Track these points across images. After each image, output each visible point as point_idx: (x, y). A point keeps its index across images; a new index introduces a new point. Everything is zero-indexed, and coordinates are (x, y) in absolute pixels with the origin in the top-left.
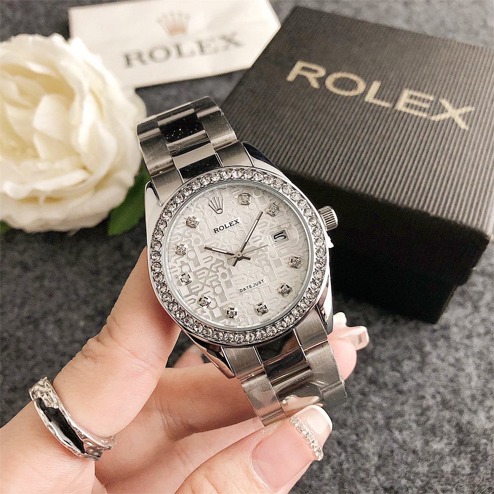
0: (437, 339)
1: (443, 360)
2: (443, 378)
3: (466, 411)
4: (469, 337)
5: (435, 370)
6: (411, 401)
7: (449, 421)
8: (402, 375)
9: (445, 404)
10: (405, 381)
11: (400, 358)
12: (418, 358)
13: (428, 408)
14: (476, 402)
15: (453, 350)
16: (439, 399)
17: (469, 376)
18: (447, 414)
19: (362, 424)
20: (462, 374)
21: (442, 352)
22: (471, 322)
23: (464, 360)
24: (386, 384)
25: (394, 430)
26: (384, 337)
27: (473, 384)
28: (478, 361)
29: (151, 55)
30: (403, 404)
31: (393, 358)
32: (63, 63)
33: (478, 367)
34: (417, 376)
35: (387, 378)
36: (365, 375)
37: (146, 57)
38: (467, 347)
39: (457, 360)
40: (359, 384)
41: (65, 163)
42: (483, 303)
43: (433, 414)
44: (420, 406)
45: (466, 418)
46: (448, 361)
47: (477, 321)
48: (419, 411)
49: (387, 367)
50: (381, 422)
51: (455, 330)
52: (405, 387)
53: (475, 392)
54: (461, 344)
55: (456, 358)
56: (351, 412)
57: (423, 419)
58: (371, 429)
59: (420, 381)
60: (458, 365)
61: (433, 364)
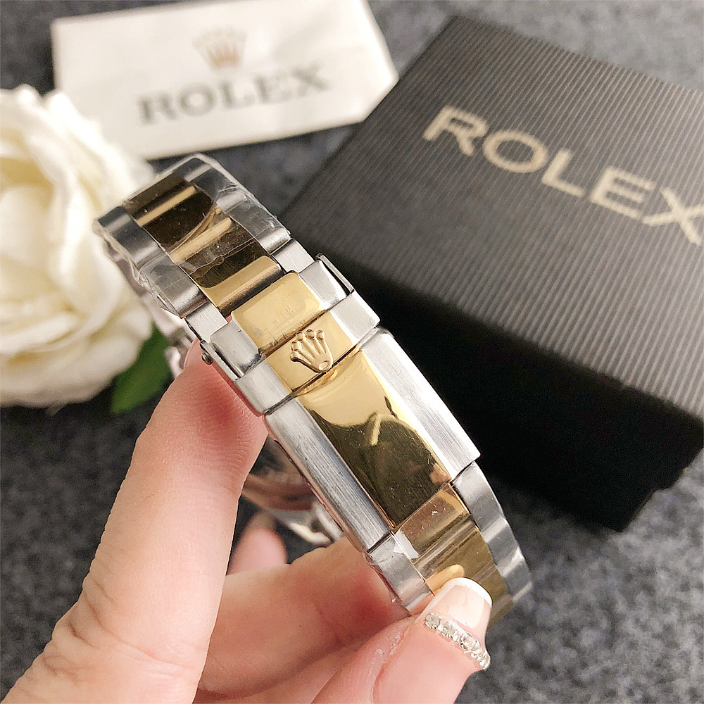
1: (644, 628)
2: (644, 661)
4: (685, 587)
5: (631, 646)
6: (594, 699)
8: (580, 653)
10: (584, 665)
11: (576, 624)
12: (604, 624)
16: (638, 695)
17: (685, 656)
20: (675, 652)
22: (688, 563)
23: (678, 628)
24: (554, 670)
26: (552, 588)
28: (699, 630)
29: (184, 102)
31: (565, 625)
33: (699, 639)
34: (604, 655)
35: (556, 660)
37: (175, 105)
38: (682, 605)
39: (668, 629)
40: (512, 668)
46: (652, 631)
47: (698, 560)
49: (556, 641)
52: (585, 676)
53: (695, 684)
54: (674, 600)
55: (664, 626)
59: (608, 664)
60: (668, 636)
61: (628, 635)
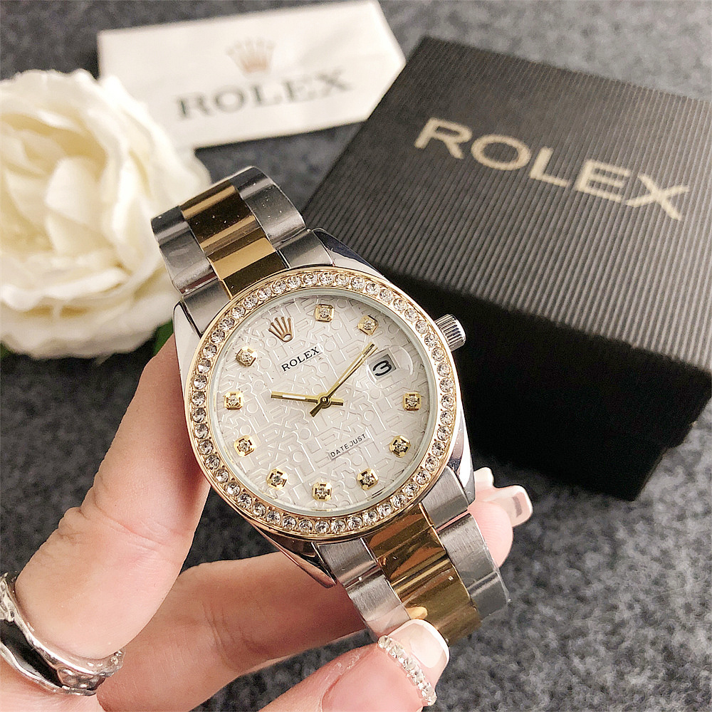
0: (635, 522)
1: (643, 552)
2: (643, 579)
3: (678, 627)
4: (681, 518)
5: (631, 568)
6: (597, 612)
7: (653, 643)
8: (584, 573)
9: (647, 618)
10: (588, 583)
11: (580, 548)
12: (607, 549)
13: (622, 624)
14: (692, 616)
15: (657, 538)
16: (638, 609)
17: (681, 576)
18: (650, 633)
19: (525, 646)
20: (672, 573)
21: (642, 540)
22: (683, 496)
23: (674, 553)
24: (560, 588)
25: (572, 655)
26: (557, 518)
27: (688, 588)
28: (694, 555)
29: (217, 101)
30: (585, 617)
31: (570, 549)
32: (92, 113)
33: (694, 562)
34: (606, 575)
35: (562, 579)
36: (530, 574)
37: (209, 104)
38: (678, 533)
39: (665, 553)
40: (521, 586)
41: (93, 258)
42: (700, 468)
43: (629, 633)
44: (612, 620)
45: (678, 638)
46: (651, 554)
47: (692, 494)
48: (609, 628)
49: (561, 563)
50: (554, 644)
51: (660, 507)
52: (588, 593)
53: (690, 600)
54: (671, 528)
55: (662, 551)
56: (510, 629)
57: (615, 639)
58: (538, 655)
59: (611, 583)
60: (665, 559)
61: (629, 558)
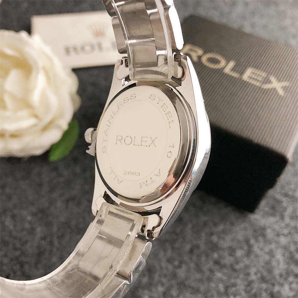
0: (258, 236)
1: (261, 249)
3: (276, 284)
4: (278, 235)
5: (256, 256)
6: (241, 276)
7: (266, 290)
8: (236, 258)
9: (263, 279)
10: (237, 263)
11: (234, 247)
12: (246, 248)
14: (282, 278)
15: (268, 243)
16: (259, 275)
18: (264, 286)
19: (210, 290)
20: (274, 259)
21: (261, 244)
23: (275, 250)
24: (225, 265)
25: (230, 295)
27: (280, 266)
28: (283, 251)
30: (236, 278)
31: (230, 248)
36: (212, 258)
40: (208, 263)
41: (24, 113)
43: (256, 286)
44: (247, 279)
46: (265, 251)
48: (246, 283)
49: (226, 254)
50: (222, 289)
51: (269, 230)
52: (237, 267)
53: (281, 271)
55: (269, 249)
57: (249, 288)
59: (247, 263)
